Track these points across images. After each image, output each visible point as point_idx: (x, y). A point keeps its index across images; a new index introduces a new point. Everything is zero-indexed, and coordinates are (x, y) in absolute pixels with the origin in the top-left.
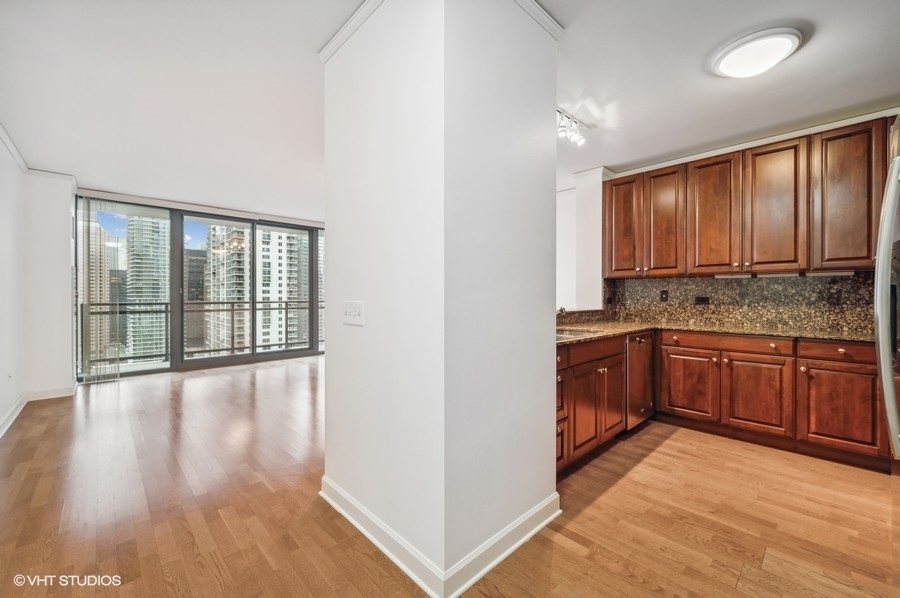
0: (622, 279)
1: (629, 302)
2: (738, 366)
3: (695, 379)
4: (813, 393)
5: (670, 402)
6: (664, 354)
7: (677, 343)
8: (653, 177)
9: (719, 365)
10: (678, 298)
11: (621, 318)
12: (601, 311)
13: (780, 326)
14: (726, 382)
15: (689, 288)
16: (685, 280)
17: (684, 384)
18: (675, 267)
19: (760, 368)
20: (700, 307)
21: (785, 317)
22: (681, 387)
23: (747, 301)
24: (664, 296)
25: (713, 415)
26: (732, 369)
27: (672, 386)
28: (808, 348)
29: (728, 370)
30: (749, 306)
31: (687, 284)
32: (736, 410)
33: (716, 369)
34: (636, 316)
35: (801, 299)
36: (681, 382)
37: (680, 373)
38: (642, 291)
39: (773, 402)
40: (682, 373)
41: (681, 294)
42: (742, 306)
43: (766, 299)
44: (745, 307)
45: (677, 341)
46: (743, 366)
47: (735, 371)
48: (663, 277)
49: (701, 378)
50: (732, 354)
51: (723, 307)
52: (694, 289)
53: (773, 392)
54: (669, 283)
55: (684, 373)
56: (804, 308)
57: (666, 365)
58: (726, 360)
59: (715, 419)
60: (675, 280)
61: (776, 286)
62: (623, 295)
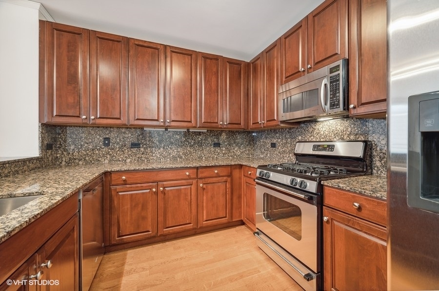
0: (63, 127)
1: (72, 147)
2: (168, 191)
3: (140, 209)
4: (205, 198)
5: (119, 233)
6: (113, 193)
7: (125, 183)
8: (100, 38)
9: (156, 193)
10: (118, 144)
11: (64, 163)
12: (37, 159)
13: (178, 159)
14: (161, 204)
15: (126, 136)
16: (123, 130)
17: (131, 215)
18: (119, 119)
19: (181, 189)
20: (134, 150)
21: (181, 154)
22: (129, 218)
23: (163, 145)
24: (107, 142)
25: (153, 232)
26: (165, 194)
27: (121, 219)
28: (202, 173)
29: (163, 195)
30: (164, 148)
31: (124, 133)
32: (167, 222)
33: (155, 196)
34: (80, 160)
35: (187, 143)
36: (129, 213)
37: (127, 206)
38: (86, 138)
39: (188, 210)
40: (129, 206)
41: (120, 140)
42: (160, 148)
43: (172, 143)
44: (162, 149)
45: (125, 181)
46: (171, 190)
47: (167, 195)
48: (106, 127)
49: (144, 207)
50: (165, 183)
51: (149, 149)
52: (130, 137)
53: (187, 203)
54: (111, 131)
55: (131, 205)
56: (189, 148)
57: (116, 203)
58: (161, 188)
59: (154, 234)
60: (116, 130)
61: (177, 136)
62: (65, 141)
